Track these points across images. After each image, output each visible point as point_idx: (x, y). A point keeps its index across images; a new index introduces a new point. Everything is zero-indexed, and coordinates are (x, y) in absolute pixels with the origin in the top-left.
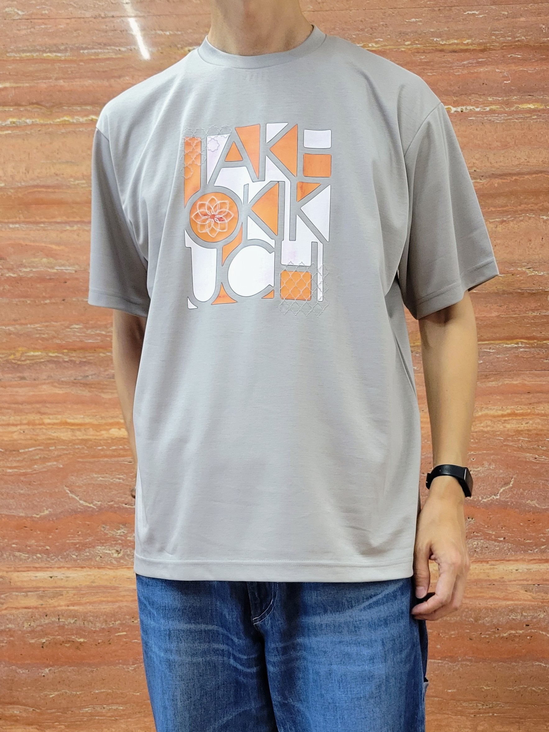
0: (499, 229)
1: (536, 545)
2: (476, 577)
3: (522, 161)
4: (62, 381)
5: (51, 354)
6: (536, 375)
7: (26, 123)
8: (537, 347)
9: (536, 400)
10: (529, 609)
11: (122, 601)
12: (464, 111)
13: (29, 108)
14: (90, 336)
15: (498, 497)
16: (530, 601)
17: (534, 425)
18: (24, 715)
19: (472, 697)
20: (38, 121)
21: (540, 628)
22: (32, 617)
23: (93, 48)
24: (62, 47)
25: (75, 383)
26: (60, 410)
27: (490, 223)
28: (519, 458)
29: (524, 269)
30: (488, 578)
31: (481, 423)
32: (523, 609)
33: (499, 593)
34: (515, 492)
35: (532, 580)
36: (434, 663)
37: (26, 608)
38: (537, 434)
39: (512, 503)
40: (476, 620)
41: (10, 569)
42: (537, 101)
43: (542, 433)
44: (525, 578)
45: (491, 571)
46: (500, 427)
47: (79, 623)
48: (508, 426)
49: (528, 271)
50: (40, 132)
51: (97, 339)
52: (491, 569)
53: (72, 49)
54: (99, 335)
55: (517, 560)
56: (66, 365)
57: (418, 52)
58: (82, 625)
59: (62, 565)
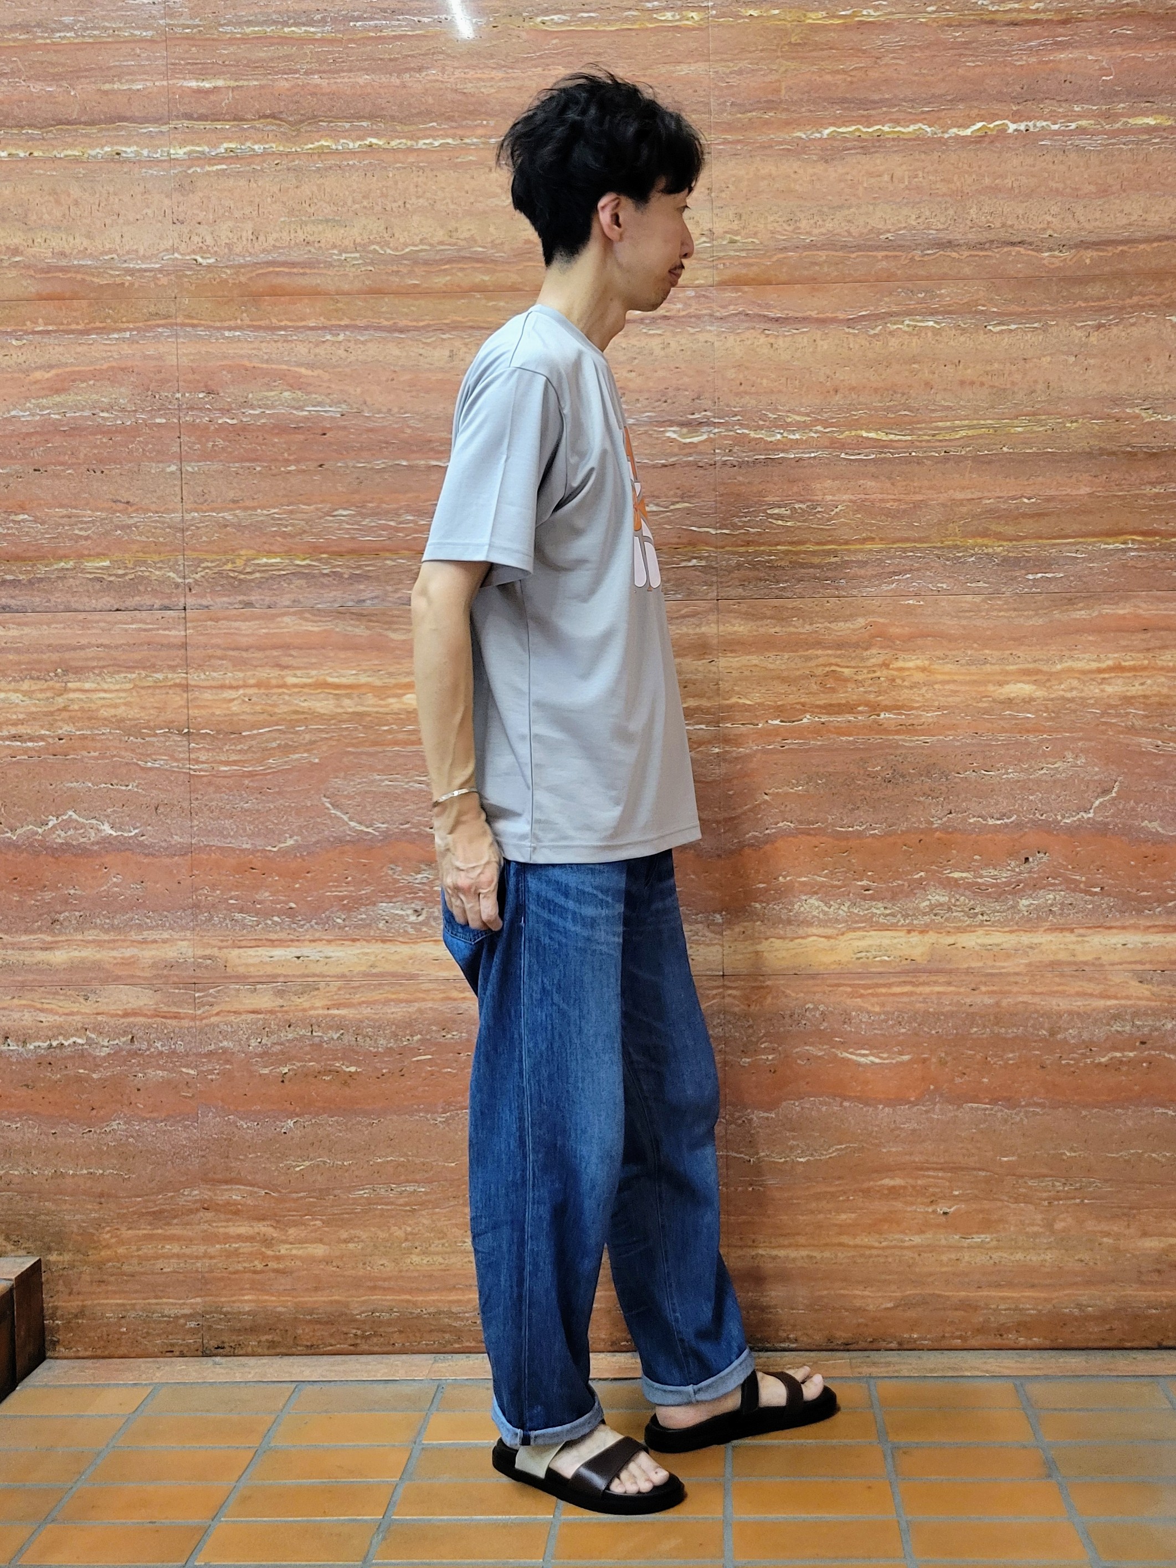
0: (1093, 339)
1: (1158, 900)
2: (1052, 958)
3: (1133, 218)
4: (318, 610)
5: (298, 562)
6: (1159, 599)
7: (253, 150)
8: (1161, 550)
9: (1158, 643)
10: (1146, 1014)
11: (424, 1000)
12: (1031, 129)
13: (258, 124)
14: (370, 530)
15: (1091, 815)
16: (1148, 999)
17: (1155, 688)
18: (250, 1202)
19: (1045, 1171)
20: (274, 147)
21: (1165, 1049)
22: (264, 1029)
23: (372, 19)
24: (318, 17)
25: (340, 613)
26: (314, 660)
27: (1078, 328)
28: (1128, 745)
29: (1137, 410)
30: (1072, 959)
31: (1060, 684)
32: (1136, 1014)
33: (1092, 985)
34: (1121, 807)
35: (1151, 962)
36: (977, 1109)
37: (253, 1012)
38: (1161, 704)
39: (1116, 825)
40: (1053, 1033)
41: (225, 944)
42: (1160, 112)
43: (1168, 701)
44: (1138, 958)
45: (1078, 948)
46: (1093, 690)
47: (349, 1039)
48: (1109, 689)
49: (1143, 414)
50: (279, 167)
51: (381, 536)
52: (1078, 942)
53: (334, 20)
54: (384, 528)
55: (1124, 928)
56: (325, 580)
57: (948, 26)
58: (353, 1043)
59: (317, 935)
